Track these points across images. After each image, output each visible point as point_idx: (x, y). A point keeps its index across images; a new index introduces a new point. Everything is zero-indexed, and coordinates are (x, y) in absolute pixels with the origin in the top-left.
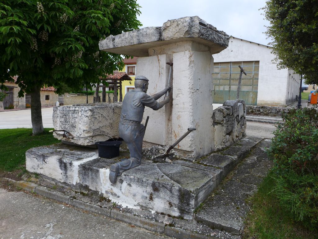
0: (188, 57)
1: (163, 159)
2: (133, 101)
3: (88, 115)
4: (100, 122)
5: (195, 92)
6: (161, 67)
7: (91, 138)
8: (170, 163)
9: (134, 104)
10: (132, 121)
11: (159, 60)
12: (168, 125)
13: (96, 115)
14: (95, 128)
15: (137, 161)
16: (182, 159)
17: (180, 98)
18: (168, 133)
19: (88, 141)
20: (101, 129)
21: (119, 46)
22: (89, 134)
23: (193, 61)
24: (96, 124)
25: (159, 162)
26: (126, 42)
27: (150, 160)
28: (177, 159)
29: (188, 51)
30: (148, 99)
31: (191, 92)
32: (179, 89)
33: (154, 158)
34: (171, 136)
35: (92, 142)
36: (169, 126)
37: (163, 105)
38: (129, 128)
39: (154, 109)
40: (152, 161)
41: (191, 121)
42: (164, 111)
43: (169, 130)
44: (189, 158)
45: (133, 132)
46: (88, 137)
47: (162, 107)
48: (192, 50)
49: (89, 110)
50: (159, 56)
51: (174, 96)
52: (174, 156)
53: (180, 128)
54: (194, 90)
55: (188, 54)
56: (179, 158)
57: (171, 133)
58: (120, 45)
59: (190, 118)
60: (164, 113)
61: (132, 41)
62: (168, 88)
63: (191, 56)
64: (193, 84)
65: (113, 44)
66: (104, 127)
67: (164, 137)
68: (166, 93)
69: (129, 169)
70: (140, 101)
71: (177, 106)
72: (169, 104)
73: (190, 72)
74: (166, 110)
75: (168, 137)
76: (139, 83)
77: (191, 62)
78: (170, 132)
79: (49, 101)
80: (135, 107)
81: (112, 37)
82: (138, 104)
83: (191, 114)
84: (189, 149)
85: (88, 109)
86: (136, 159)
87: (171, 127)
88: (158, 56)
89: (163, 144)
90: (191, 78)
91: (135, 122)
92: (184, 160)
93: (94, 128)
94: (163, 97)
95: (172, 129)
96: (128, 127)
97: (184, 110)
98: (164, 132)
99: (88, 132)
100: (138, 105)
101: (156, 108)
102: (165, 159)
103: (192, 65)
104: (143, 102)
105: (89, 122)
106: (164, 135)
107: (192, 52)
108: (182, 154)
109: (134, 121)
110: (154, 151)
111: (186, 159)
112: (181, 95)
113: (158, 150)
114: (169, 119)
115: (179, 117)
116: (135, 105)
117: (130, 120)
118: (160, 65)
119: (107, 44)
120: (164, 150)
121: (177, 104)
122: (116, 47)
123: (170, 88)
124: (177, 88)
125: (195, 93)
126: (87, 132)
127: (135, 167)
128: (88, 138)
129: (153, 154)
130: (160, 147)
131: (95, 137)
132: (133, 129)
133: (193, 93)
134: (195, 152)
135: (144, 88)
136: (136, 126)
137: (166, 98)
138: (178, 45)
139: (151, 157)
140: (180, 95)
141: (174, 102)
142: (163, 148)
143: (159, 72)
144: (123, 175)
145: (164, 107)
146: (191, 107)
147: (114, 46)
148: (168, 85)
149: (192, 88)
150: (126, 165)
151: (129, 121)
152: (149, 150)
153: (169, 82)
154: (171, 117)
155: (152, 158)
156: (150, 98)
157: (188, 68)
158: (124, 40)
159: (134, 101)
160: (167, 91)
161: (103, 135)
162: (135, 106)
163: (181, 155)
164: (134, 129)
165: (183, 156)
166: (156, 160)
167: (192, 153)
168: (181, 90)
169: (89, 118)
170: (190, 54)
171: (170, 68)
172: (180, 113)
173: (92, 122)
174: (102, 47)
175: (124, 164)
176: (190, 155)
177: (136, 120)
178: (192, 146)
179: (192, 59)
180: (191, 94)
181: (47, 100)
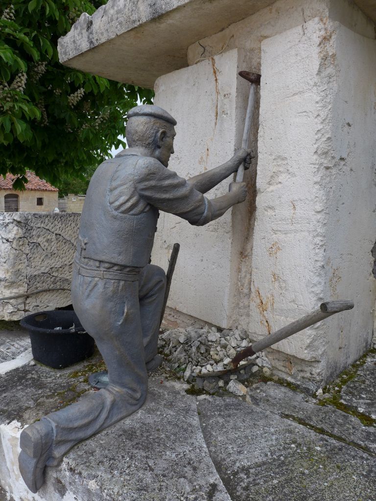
0: (318, 41)
1: (221, 383)
2: (111, 191)
3: (11, 236)
4: (53, 254)
5: (335, 165)
6: (222, 94)
7: (20, 300)
8: (244, 397)
9: (112, 200)
10: (107, 265)
11: (215, 72)
12: (239, 270)
13: (39, 237)
14: (36, 273)
15: (132, 397)
16: (281, 382)
17: (279, 186)
18: (239, 293)
19: (10, 309)
20: (55, 274)
21: (103, 40)
22: (15, 291)
23: (334, 56)
24: (37, 262)
25: (208, 393)
26: (120, 23)
27: (179, 379)
28: (265, 380)
29: (317, 19)
30: (167, 182)
31: (321, 164)
32: (279, 157)
33: (191, 375)
34: (247, 303)
35: (25, 311)
36: (243, 274)
37: (227, 208)
38: (96, 289)
39: (193, 222)
40: (186, 386)
41: (319, 264)
42: (229, 228)
43: (243, 286)
44: (303, 378)
45: (110, 305)
46: (11, 298)
47: (221, 215)
48: (332, 17)
49: (15, 223)
50: (216, 58)
51: (261, 182)
52: (255, 369)
53: (277, 284)
54: (333, 158)
55: (315, 29)
56: (272, 374)
57: (249, 295)
58: (105, 35)
59: (317, 254)
60: (228, 235)
61: (135, 17)
62: (241, 154)
63: (326, 39)
64: (329, 138)
65: (89, 37)
66: (67, 268)
67: (226, 303)
68: (236, 171)
69: (94, 435)
70: (136, 188)
71: (270, 212)
72: (242, 207)
73: (322, 94)
74: (233, 226)
75: (238, 304)
76: (141, 128)
77: (325, 58)
78: (246, 291)
79: (43, 207)
80: (115, 213)
81: (85, 19)
82: (128, 200)
83: (318, 240)
84: (305, 355)
85: (11, 221)
86: (125, 390)
87: (248, 276)
88: (213, 59)
89: (224, 325)
90: (323, 114)
91: (116, 268)
92: (289, 385)
93: (30, 271)
94: (226, 182)
95: (250, 284)
96: (93, 284)
97: (292, 228)
98: (227, 290)
99: (12, 284)
100: (129, 204)
101: (196, 218)
102: (227, 383)
103: (330, 70)
104: (147, 193)
105: (12, 257)
106: (226, 298)
107: (330, 25)
108: (281, 363)
109: (115, 265)
110: (194, 349)
111: (292, 384)
112: (284, 175)
113: (205, 348)
114: (243, 253)
115: (274, 249)
116: (117, 203)
117: (100, 262)
118: (219, 87)
119: (74, 42)
120: (225, 347)
121: (271, 208)
122: (96, 44)
123: (249, 154)
124: (271, 155)
125: (334, 171)
126: (6, 284)
127: (122, 419)
128: (11, 301)
129: (189, 360)
130: (214, 336)
131: (34, 296)
132: (110, 294)
133: (327, 168)
134: (323, 363)
135: (159, 147)
136: (122, 283)
137: (235, 188)
138: (278, 11)
139: (184, 370)
140: (282, 178)
141: (260, 200)
142: (223, 341)
143: (214, 108)
144: (64, 466)
145: (227, 216)
146: (319, 216)
147: (91, 42)
148: (243, 146)
149: (326, 153)
150: (86, 421)
151: (97, 264)
152: (182, 342)
153: (245, 137)
154: (249, 247)
155: (187, 373)
156: (175, 181)
157: (316, 79)
158: (115, 17)
159: (115, 188)
160: (240, 163)
161: (64, 289)
162: (117, 208)
163: (279, 364)
164: (115, 293)
165: (283, 369)
166: (198, 385)
167: (314, 364)
168: (285, 159)
169: (14, 246)
170: (326, 29)
171: (252, 91)
172: (281, 236)
173: (24, 256)
174: (65, 53)
175: (77, 419)
176: (306, 369)
177: (120, 259)
178: (316, 343)
179: (331, 48)
180: (323, 171)
181: (40, 206)
